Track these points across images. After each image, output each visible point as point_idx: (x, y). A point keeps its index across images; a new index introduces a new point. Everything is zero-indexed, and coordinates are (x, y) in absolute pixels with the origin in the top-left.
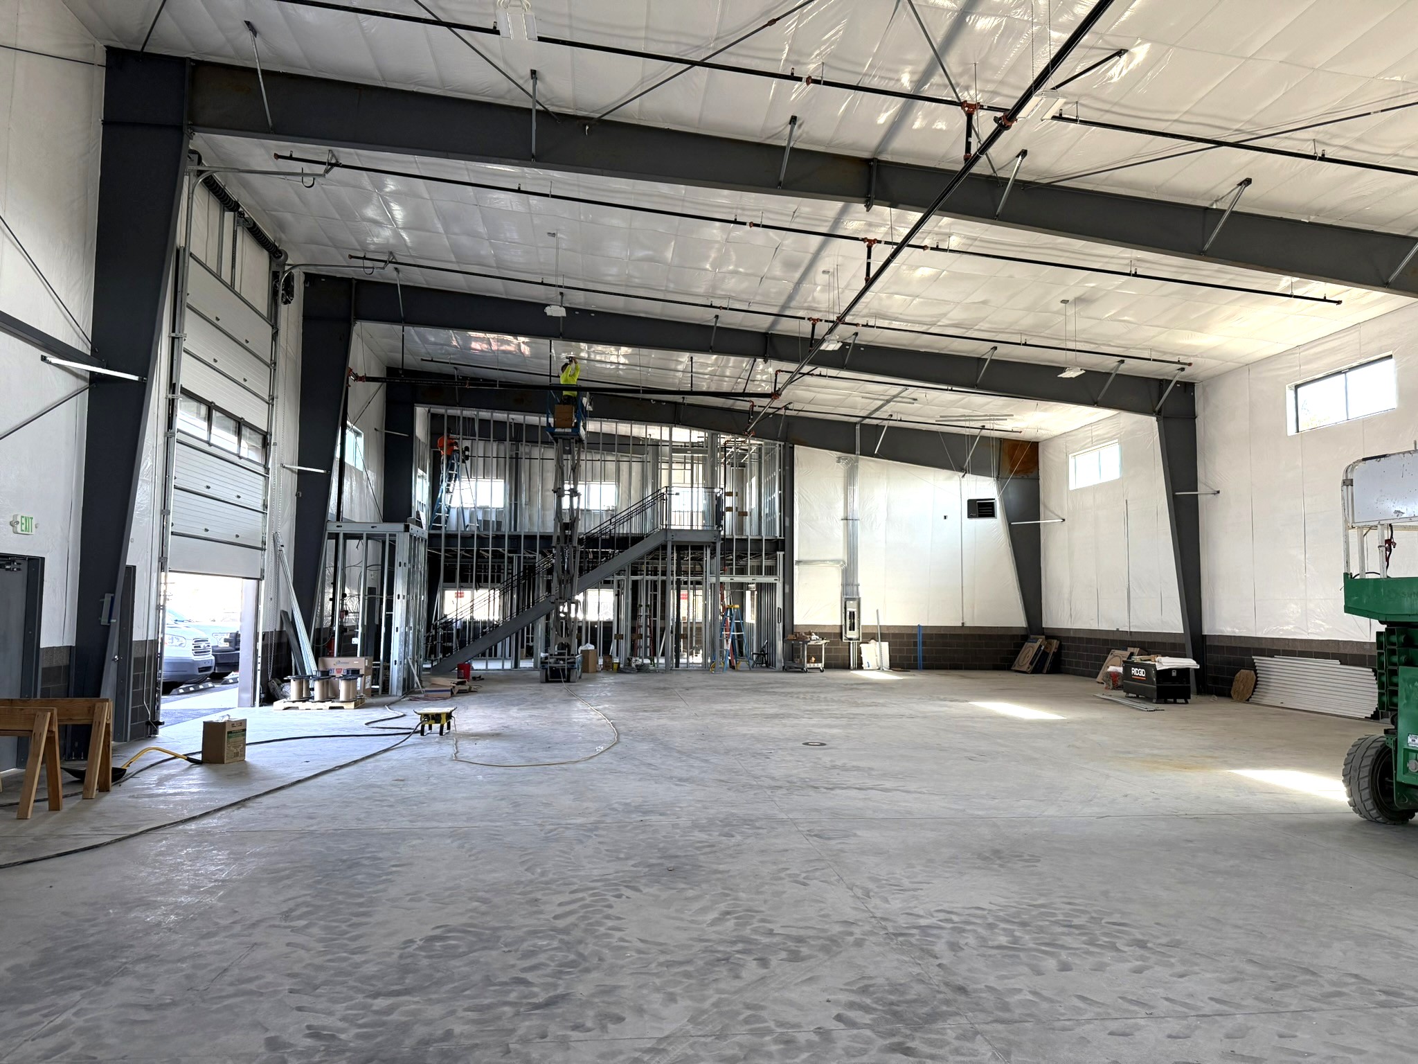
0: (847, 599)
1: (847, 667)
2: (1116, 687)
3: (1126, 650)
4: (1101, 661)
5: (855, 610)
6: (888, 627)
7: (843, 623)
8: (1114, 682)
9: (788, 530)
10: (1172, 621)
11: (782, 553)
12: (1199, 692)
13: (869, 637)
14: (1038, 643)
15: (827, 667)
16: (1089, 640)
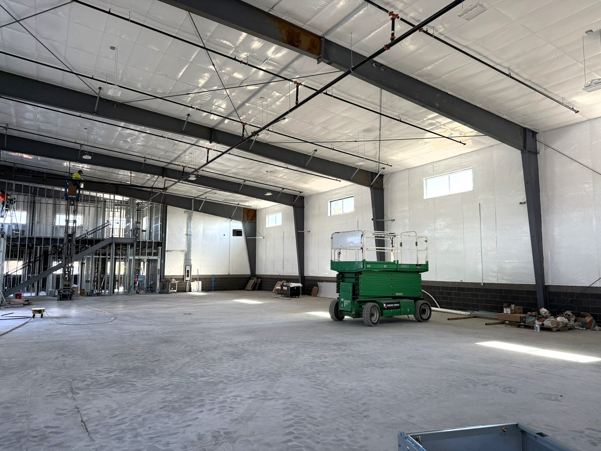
0: (186, 265)
1: (186, 291)
2: (279, 294)
3: (282, 281)
4: (274, 285)
5: (189, 269)
6: (202, 276)
7: (184, 274)
8: (278, 292)
9: (164, 238)
10: (296, 272)
11: (161, 247)
12: (303, 294)
13: (194, 279)
14: (254, 280)
15: (178, 291)
16: (271, 279)
